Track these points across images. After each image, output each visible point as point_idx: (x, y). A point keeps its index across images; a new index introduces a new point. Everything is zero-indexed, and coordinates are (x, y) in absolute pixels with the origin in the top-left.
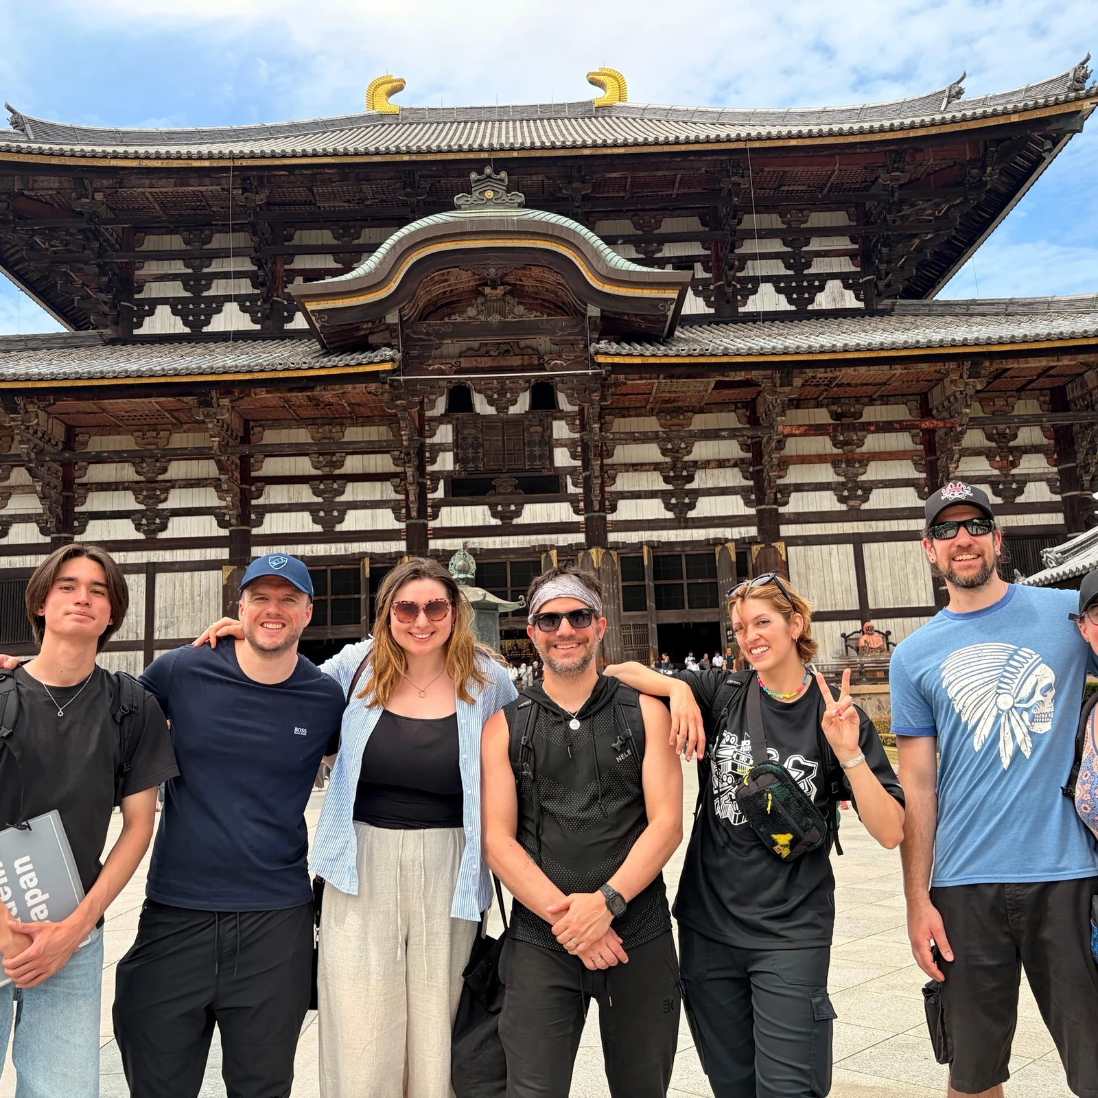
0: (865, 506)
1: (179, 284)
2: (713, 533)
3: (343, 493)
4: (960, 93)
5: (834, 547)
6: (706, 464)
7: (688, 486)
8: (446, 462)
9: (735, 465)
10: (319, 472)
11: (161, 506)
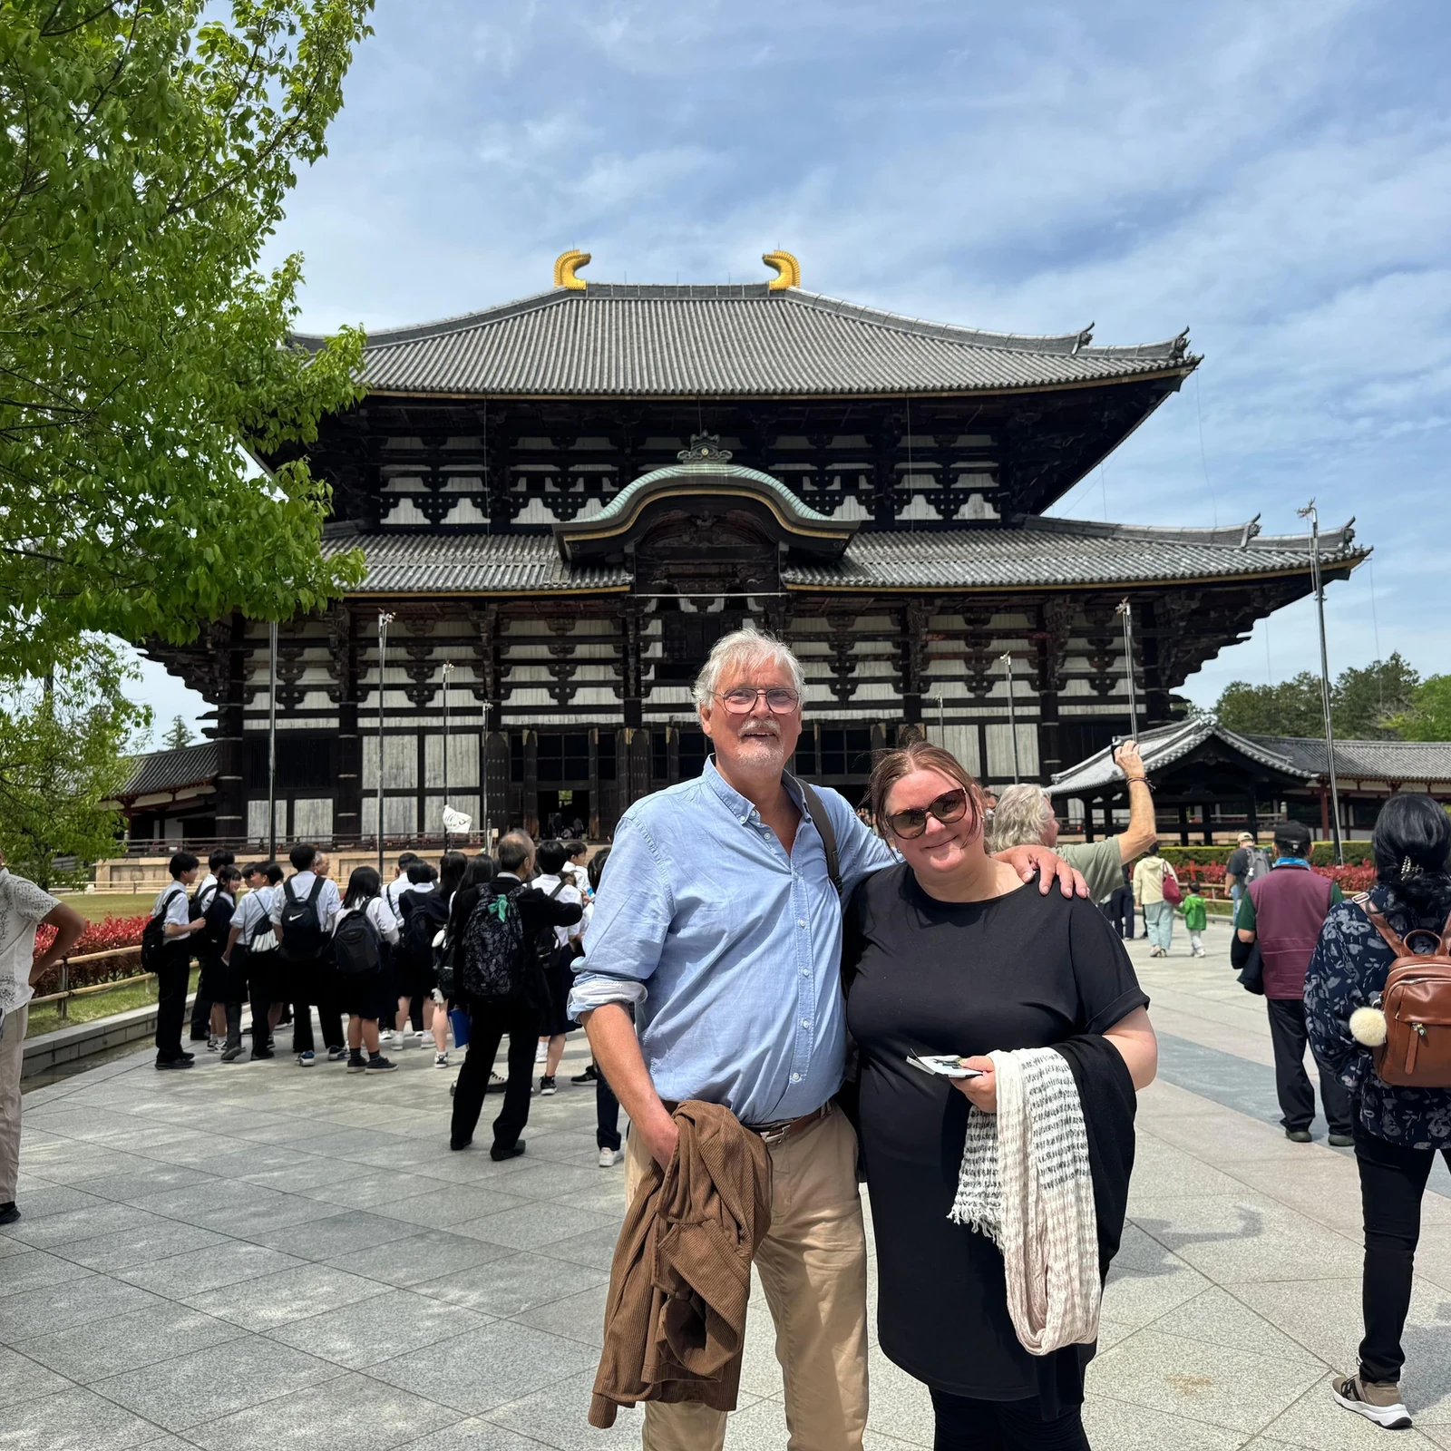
0: (989, 695)
1: (419, 480)
2: (868, 714)
3: (573, 674)
4: (1090, 338)
5: (963, 727)
6: (865, 658)
7: (850, 675)
8: (656, 650)
9: (888, 659)
10: (554, 657)
11: (429, 681)
